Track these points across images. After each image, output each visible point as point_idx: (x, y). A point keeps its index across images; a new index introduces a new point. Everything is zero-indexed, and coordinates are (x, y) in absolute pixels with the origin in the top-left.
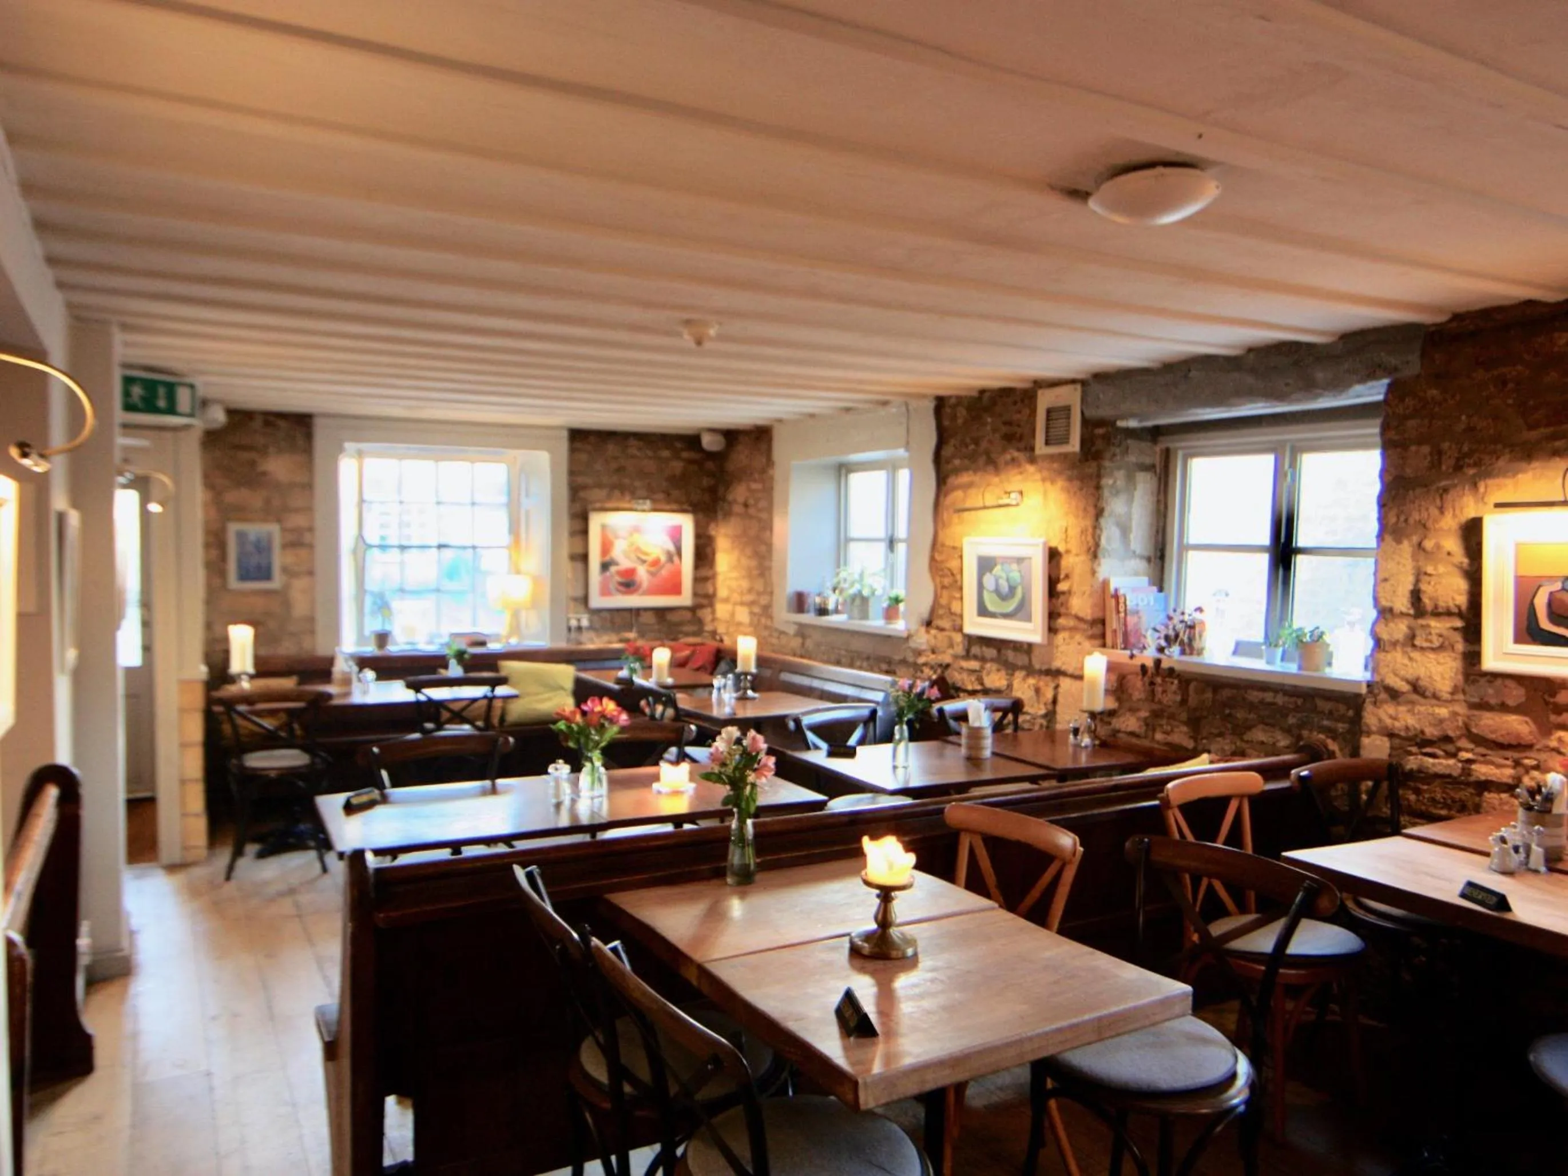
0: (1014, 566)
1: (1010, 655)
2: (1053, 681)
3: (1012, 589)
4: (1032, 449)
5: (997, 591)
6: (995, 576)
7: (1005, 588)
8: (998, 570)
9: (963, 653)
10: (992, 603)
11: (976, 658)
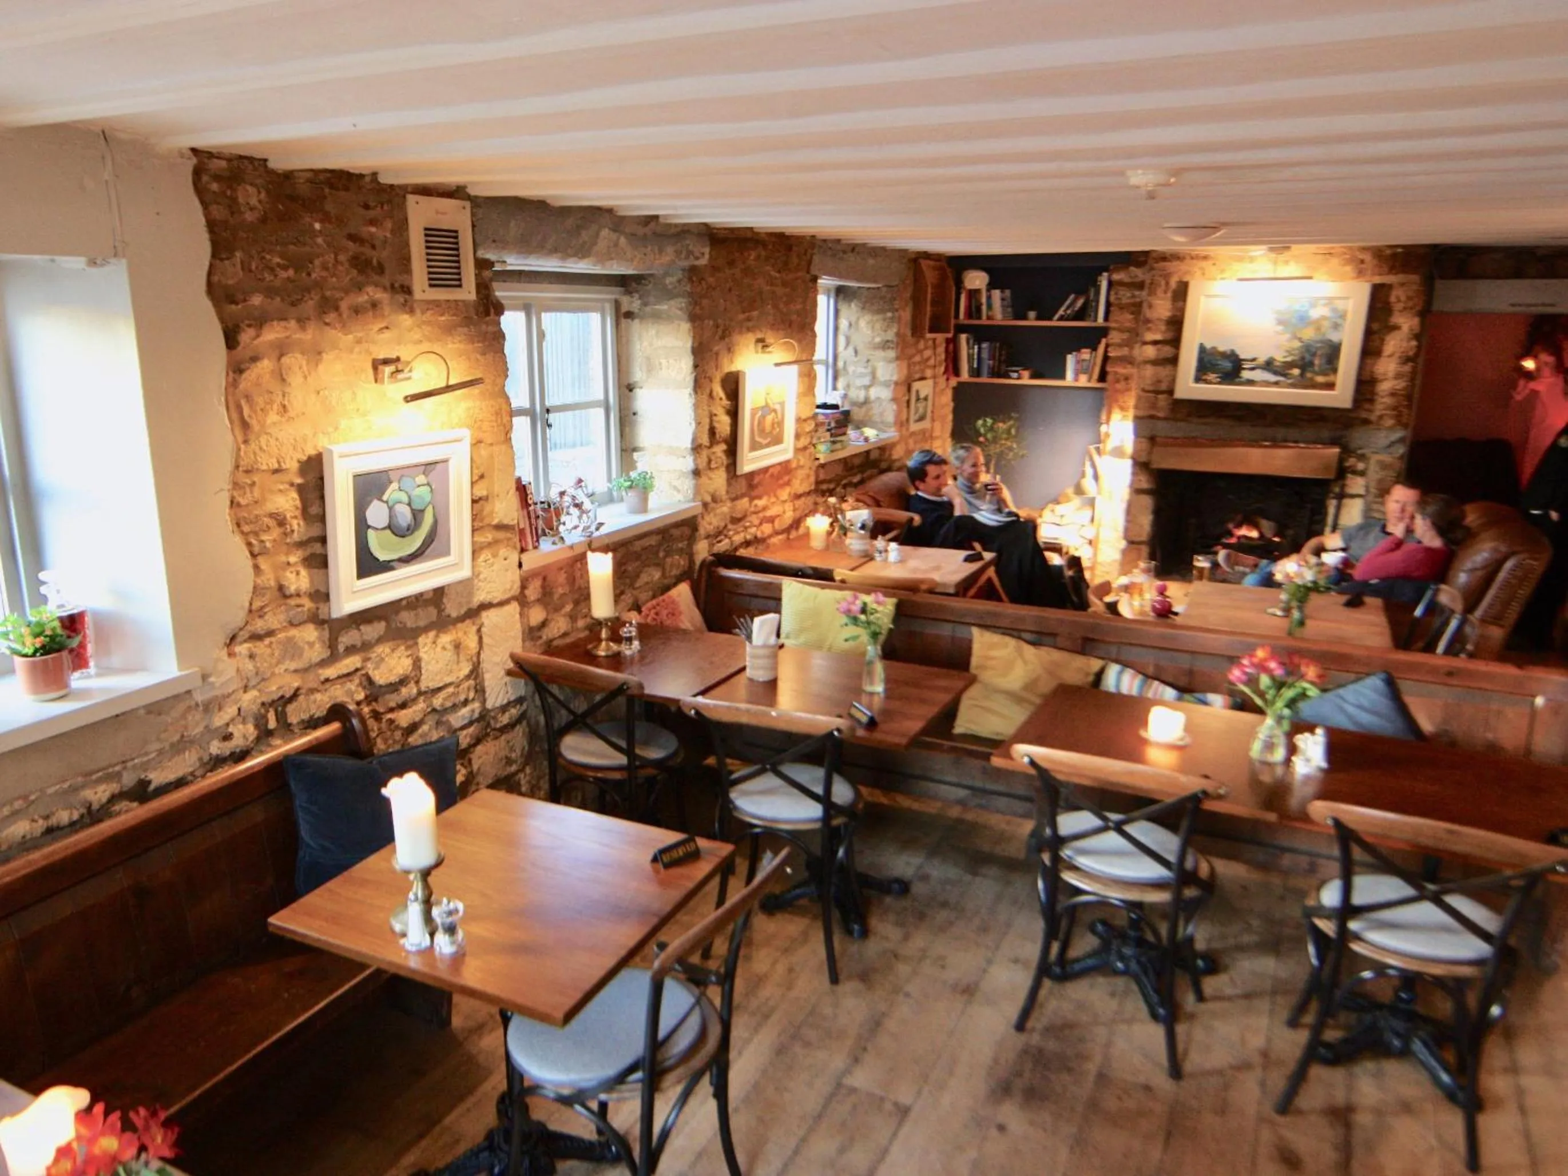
0: (421, 479)
1: (408, 618)
2: (474, 624)
3: (417, 515)
4: (407, 290)
5: (391, 527)
6: (387, 502)
7: (404, 516)
8: (392, 493)
9: (326, 654)
10: (381, 548)
11: (351, 650)
